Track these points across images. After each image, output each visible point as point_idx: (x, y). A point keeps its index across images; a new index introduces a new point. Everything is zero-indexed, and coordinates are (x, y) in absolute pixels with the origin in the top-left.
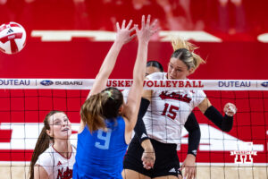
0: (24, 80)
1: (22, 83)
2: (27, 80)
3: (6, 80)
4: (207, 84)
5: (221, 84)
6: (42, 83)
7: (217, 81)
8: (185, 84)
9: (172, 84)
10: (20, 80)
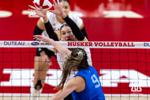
0: (21, 42)
1: (19, 44)
2: (23, 42)
3: (9, 42)
4: (137, 45)
5: (146, 45)
6: (32, 44)
7: (143, 43)
8: (123, 44)
9: (114, 44)
10: (18, 42)
